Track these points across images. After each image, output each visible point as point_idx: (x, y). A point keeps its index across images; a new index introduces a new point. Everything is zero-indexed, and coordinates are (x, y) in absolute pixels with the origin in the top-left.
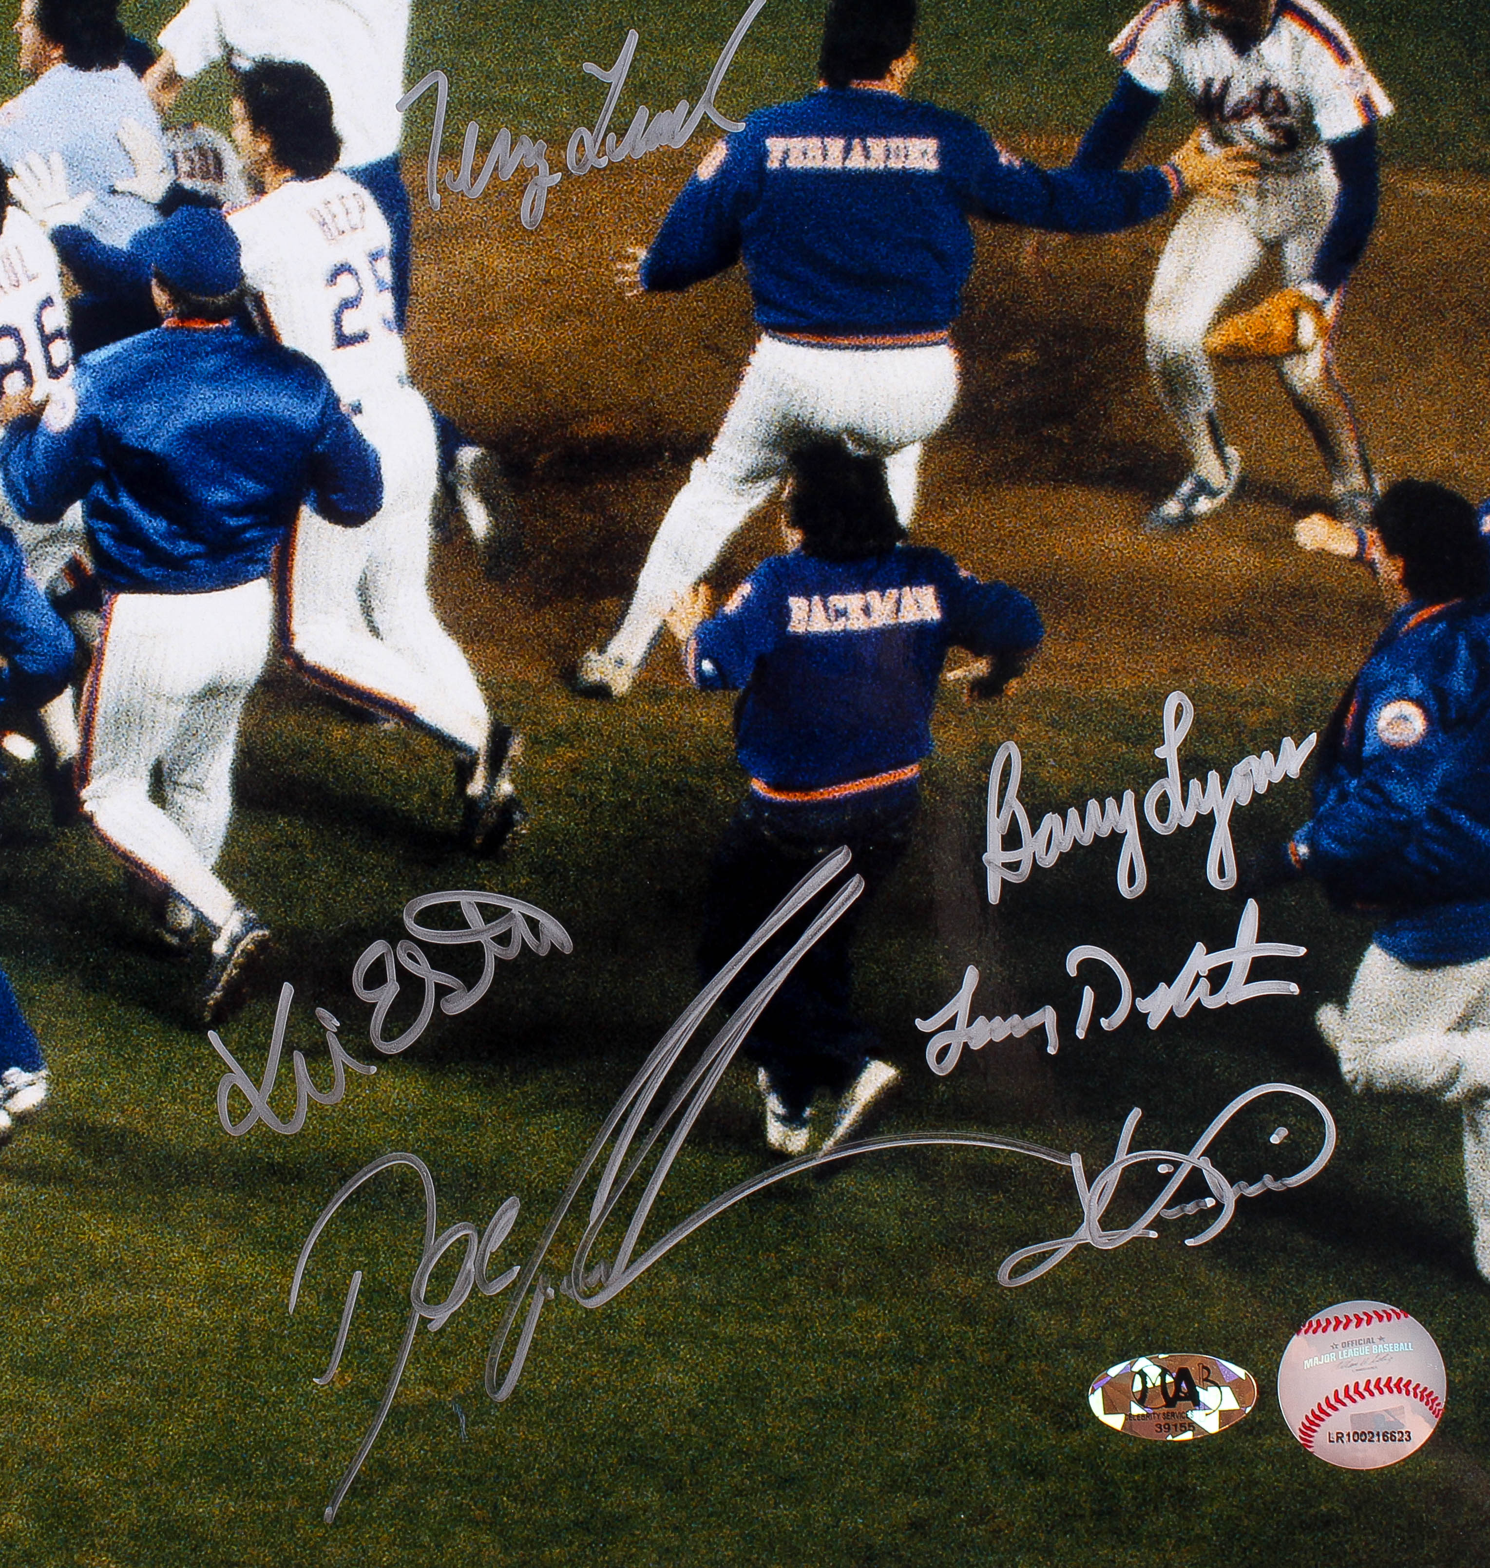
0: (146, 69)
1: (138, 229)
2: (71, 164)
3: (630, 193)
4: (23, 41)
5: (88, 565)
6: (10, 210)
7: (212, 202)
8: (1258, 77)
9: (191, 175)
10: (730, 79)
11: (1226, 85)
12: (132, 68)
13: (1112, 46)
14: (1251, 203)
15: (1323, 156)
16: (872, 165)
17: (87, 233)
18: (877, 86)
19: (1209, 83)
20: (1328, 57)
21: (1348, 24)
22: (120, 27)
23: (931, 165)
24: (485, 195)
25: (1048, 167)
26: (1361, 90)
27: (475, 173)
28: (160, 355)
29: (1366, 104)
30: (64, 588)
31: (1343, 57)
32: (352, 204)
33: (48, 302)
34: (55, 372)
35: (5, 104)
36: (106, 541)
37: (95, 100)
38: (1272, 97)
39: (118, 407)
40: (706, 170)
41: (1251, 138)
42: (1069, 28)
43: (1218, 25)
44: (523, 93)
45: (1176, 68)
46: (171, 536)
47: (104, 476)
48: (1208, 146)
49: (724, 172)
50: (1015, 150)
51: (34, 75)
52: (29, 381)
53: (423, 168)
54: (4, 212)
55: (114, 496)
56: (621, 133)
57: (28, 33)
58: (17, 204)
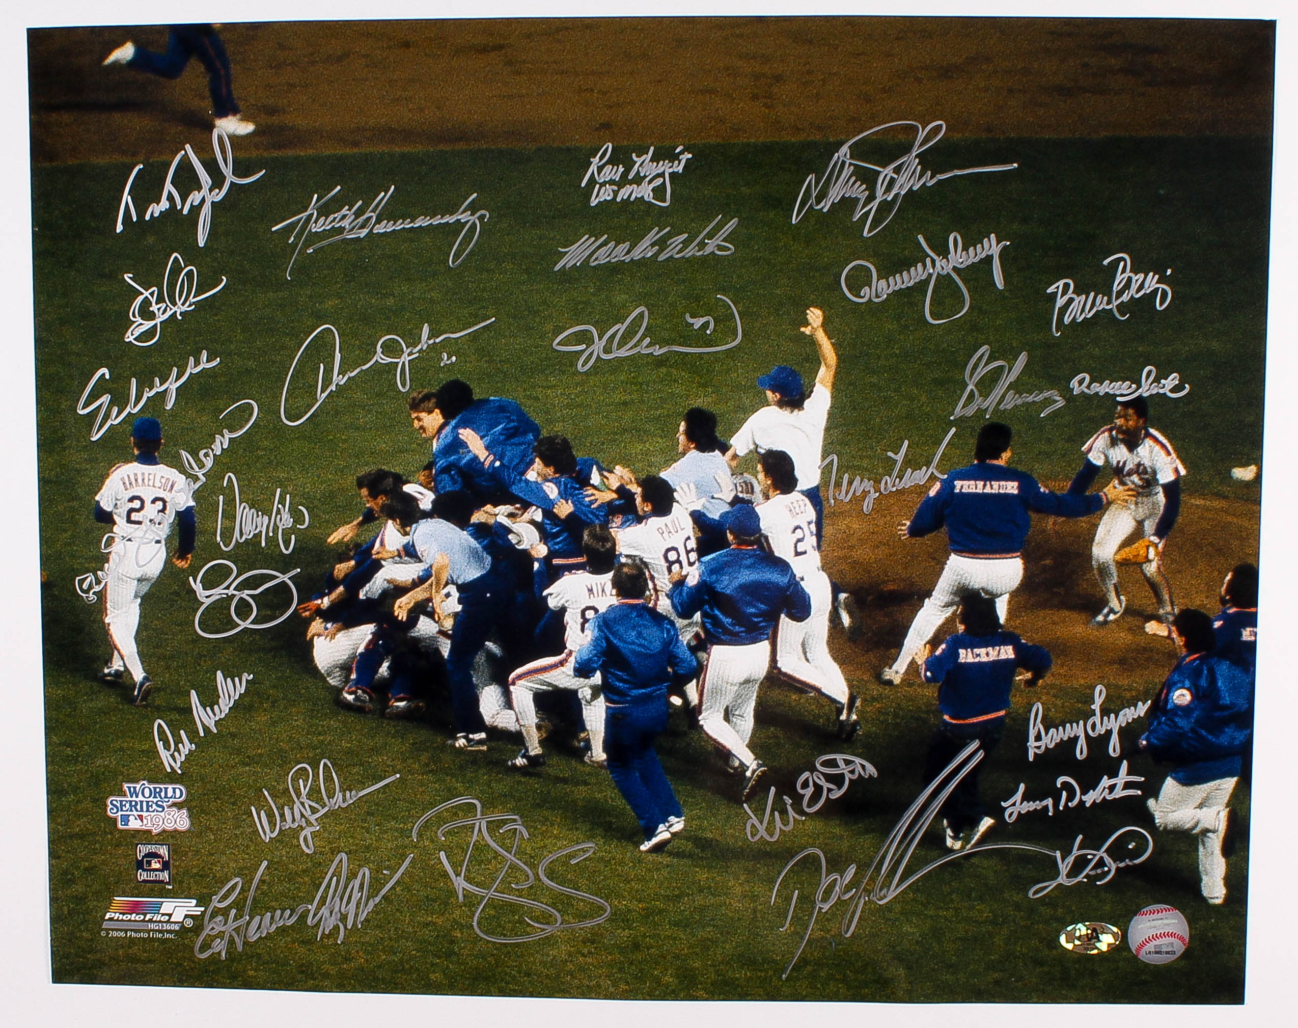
0: (726, 453)
1: (722, 512)
2: (698, 487)
3: (904, 501)
4: (680, 441)
5: (703, 635)
6: (675, 504)
7: (750, 502)
8: (1136, 461)
9: (742, 492)
10: (941, 459)
11: (1125, 463)
12: (720, 452)
13: (1083, 449)
14: (1133, 507)
15: (1160, 489)
16: (993, 491)
17: (703, 513)
18: (995, 462)
19: (1118, 462)
20: (1163, 453)
21: (1170, 441)
22: (716, 437)
23: (1016, 492)
24: (850, 500)
25: (1058, 493)
26: (1174, 466)
27: (847, 493)
28: (729, 558)
29: (1176, 470)
30: (693, 643)
31: (1169, 454)
32: (801, 503)
33: (689, 538)
34: (691, 564)
36: (709, 626)
37: (707, 464)
38: (1141, 468)
39: (714, 577)
40: (932, 493)
41: (1133, 483)
42: (1067, 441)
43: (1124, 441)
44: (865, 463)
45: (1106, 457)
46: (733, 625)
47: (707, 602)
48: (1117, 486)
49: (938, 493)
50: (1046, 487)
51: (684, 454)
52: (681, 567)
53: (828, 491)
54: (672, 504)
55: (713, 611)
56: (901, 480)
57: (682, 438)
58: (677, 502)
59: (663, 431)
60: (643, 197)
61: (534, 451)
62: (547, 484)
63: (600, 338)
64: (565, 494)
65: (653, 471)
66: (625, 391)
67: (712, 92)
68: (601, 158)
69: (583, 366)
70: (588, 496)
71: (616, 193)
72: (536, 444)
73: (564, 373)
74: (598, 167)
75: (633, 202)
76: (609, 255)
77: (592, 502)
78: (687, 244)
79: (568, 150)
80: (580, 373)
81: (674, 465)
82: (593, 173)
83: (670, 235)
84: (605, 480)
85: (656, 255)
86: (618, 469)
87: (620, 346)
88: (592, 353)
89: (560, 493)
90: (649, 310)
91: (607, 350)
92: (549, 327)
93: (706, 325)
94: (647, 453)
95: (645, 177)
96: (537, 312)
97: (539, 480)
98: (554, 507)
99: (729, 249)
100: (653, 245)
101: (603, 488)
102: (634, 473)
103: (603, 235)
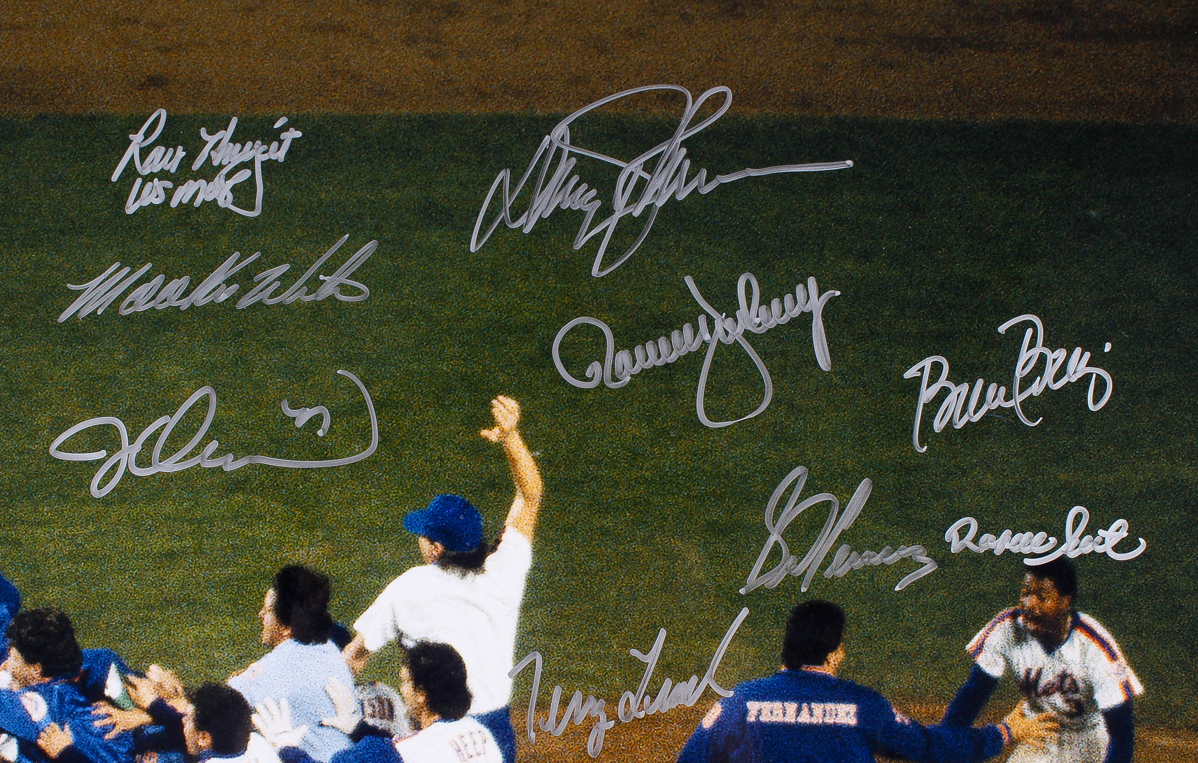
0: (345, 645)
1: (337, 750)
2: (294, 706)
3: (659, 735)
4: (265, 623)
6: (253, 735)
7: (386, 734)
8: (1059, 668)
9: (373, 716)
10: (724, 663)
11: (1039, 673)
12: (336, 644)
13: (968, 647)
14: (1054, 749)
15: (1099, 720)
16: (814, 720)
17: (303, 752)
18: (818, 670)
19: (1028, 672)
20: (1103, 656)
21: (1116, 635)
22: (329, 616)
23: (852, 721)
24: (565, 734)
25: (927, 724)
26: (1123, 678)
27: (559, 720)
29: (1127, 687)
31: (1113, 656)
32: (478, 738)
35: (251, 665)
37: (311, 665)
38: (1068, 681)
40: (708, 722)
41: (1054, 707)
42: (942, 634)
43: (1035, 634)
44: (591, 668)
45: (1008, 662)
48: (1027, 712)
49: (719, 723)
50: (905, 712)
51: (271, 646)
53: (524, 716)
54: (248, 736)
56: (654, 697)
57: (268, 618)
58: (257, 731)
59: (235, 604)
60: (215, 200)
61: (9, 635)
62: (29, 694)
63: (132, 440)
64: (61, 713)
65: (216, 675)
66: (171, 533)
67: (340, 29)
68: (147, 135)
69: (100, 487)
70: (99, 717)
71: (169, 194)
72: (12, 623)
73: (66, 498)
74: (142, 150)
75: (198, 208)
76: (154, 298)
77: (106, 730)
78: (286, 280)
79: (93, 118)
80: (94, 500)
81: (254, 666)
82: (133, 157)
83: (259, 266)
84: (130, 689)
85: (235, 299)
86: (155, 671)
87: (166, 454)
88: (114, 468)
89: (50, 711)
90: (217, 393)
91: (143, 461)
92: (44, 419)
93: (315, 422)
94: (205, 644)
95: (221, 167)
96: (27, 391)
97: (16, 687)
98: (38, 737)
99: (360, 292)
100: (228, 282)
101: (127, 704)
102: (183, 679)
103: (144, 264)
